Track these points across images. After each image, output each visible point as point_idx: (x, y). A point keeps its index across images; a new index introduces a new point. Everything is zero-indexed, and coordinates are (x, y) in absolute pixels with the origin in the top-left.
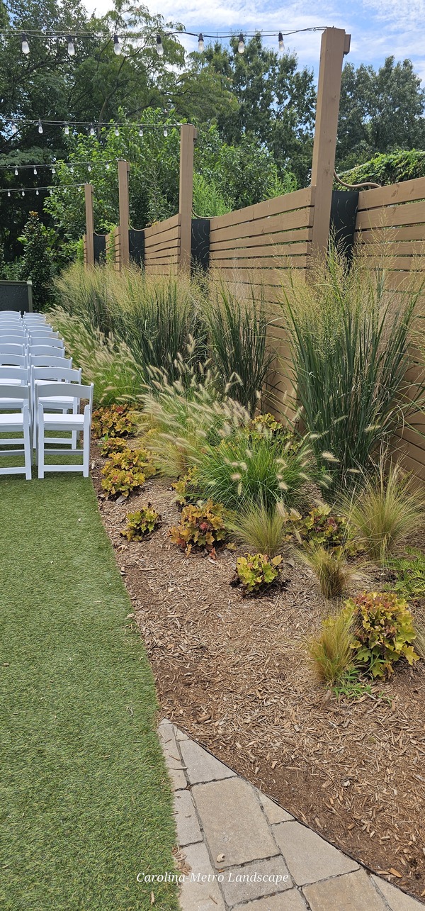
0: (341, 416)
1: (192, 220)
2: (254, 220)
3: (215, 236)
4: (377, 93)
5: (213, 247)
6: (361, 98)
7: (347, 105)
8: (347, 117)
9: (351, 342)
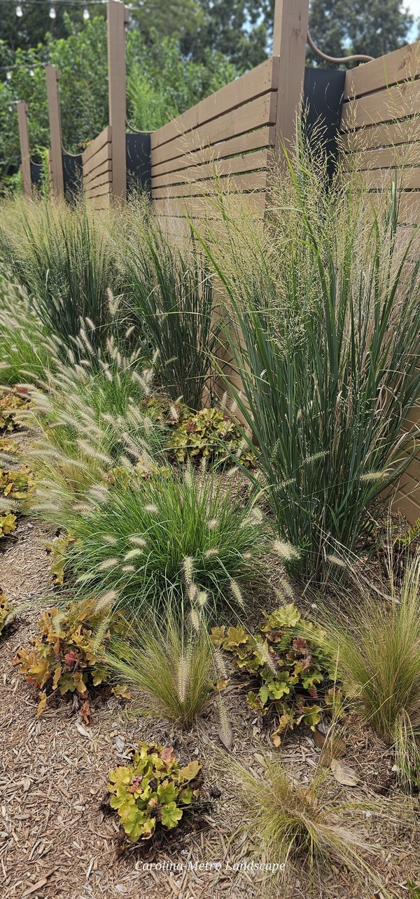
0: (319, 450)
1: (127, 135)
2: (198, 126)
3: (158, 155)
4: (358, 12)
5: (156, 170)
6: (341, 17)
7: (326, 25)
8: (325, 39)
9: (336, 318)
